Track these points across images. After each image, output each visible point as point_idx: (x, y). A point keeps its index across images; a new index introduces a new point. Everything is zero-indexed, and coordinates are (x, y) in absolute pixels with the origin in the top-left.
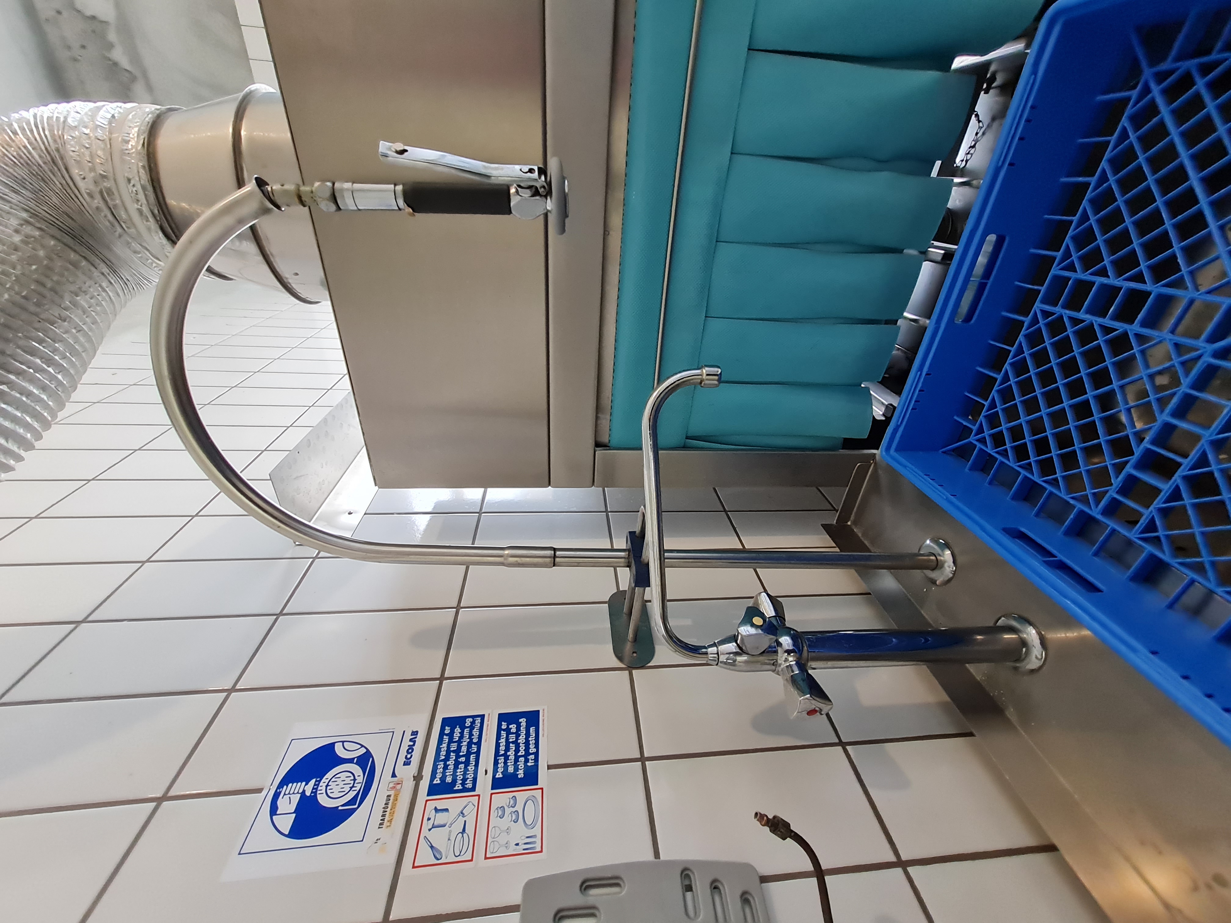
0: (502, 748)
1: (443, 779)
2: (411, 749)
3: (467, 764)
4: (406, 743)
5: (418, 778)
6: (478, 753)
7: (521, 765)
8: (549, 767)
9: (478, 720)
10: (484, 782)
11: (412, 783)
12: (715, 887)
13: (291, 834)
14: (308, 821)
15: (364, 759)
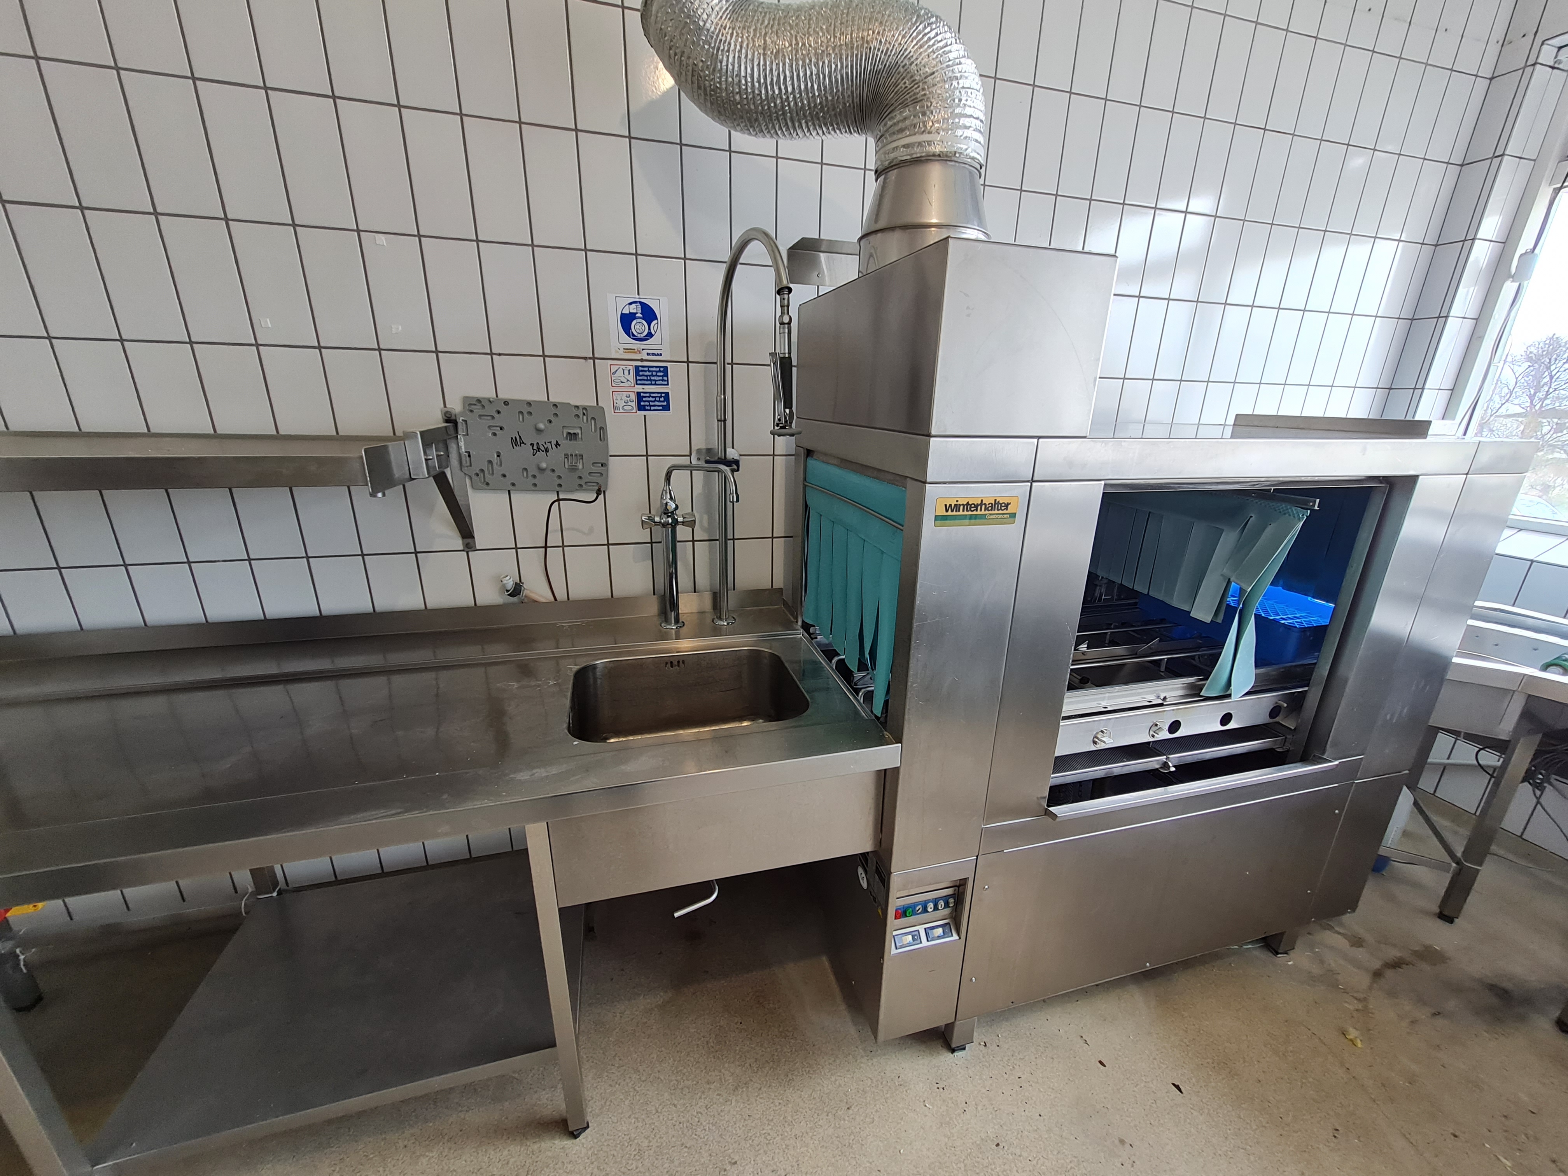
0: (653, 395)
1: (642, 371)
3: (647, 380)
5: (642, 360)
6: (651, 384)
7: (647, 404)
8: (645, 416)
9: (666, 383)
10: (639, 388)
13: (622, 314)
14: (626, 320)
15: (650, 335)
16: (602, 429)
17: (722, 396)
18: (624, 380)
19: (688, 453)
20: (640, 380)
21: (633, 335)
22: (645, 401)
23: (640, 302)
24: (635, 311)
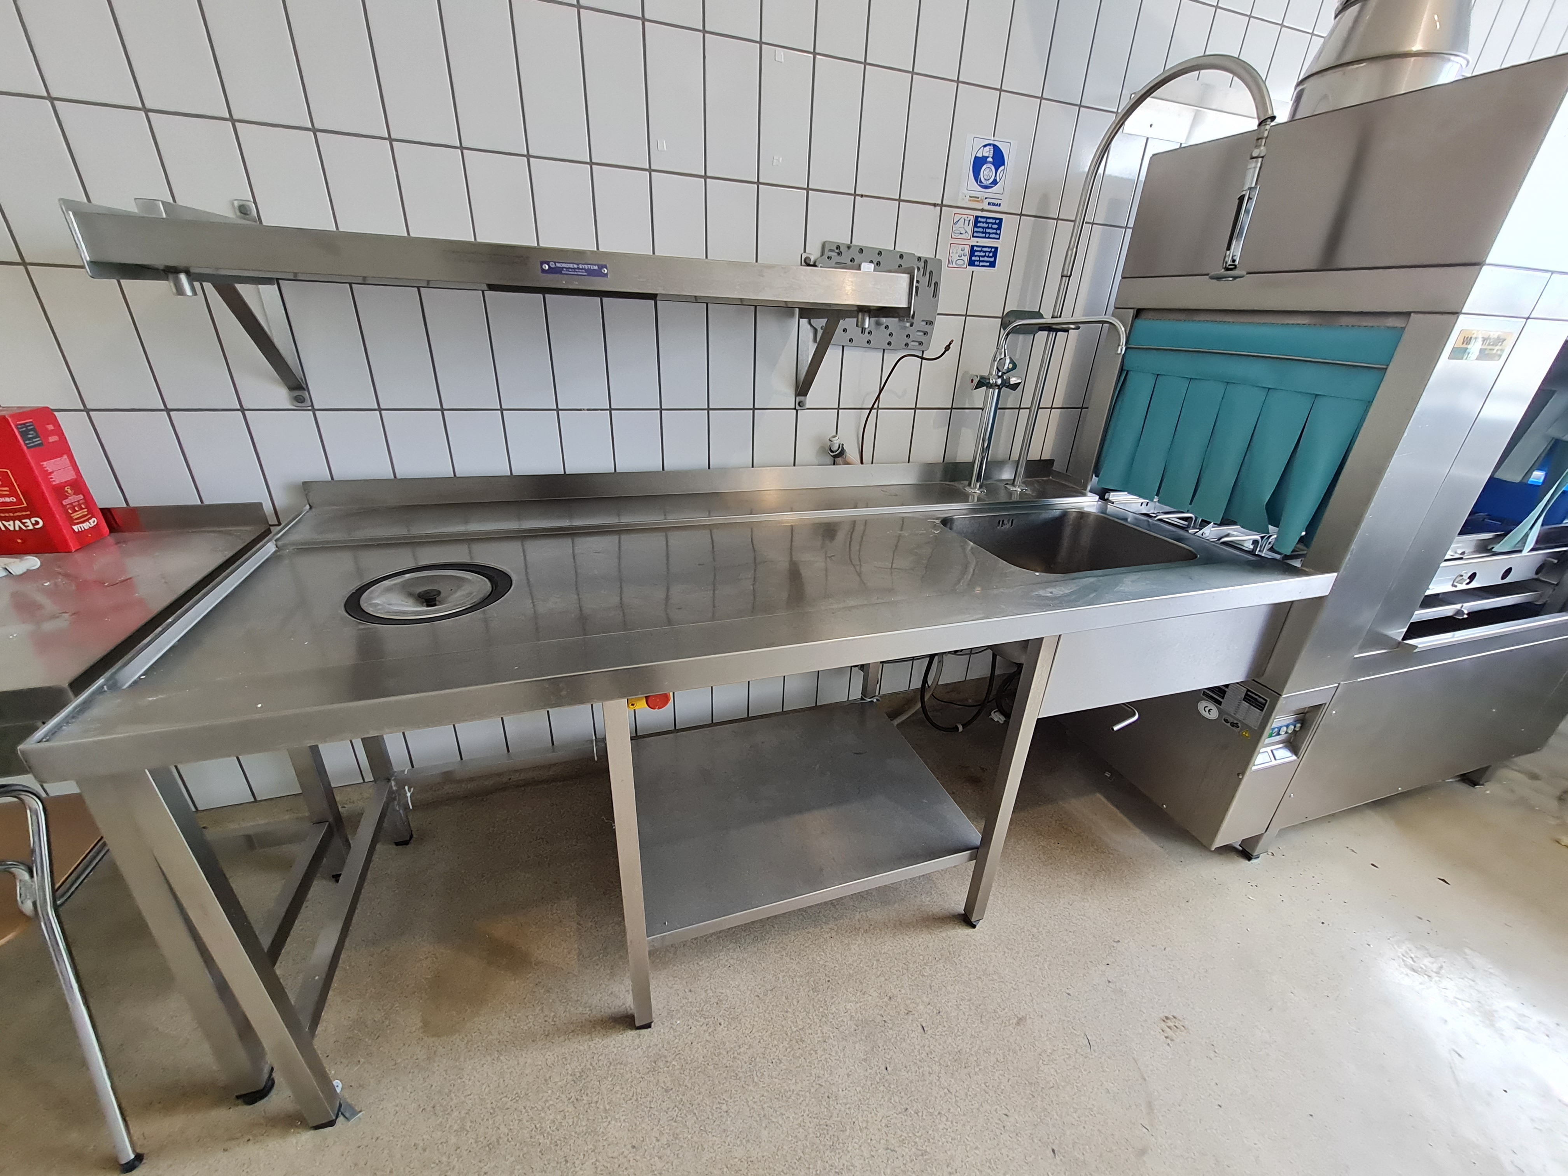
0: (984, 249)
1: (980, 222)
2: (994, 204)
3: (983, 233)
4: (996, 202)
5: (982, 210)
7: (977, 258)
9: (997, 236)
10: (974, 241)
11: (981, 208)
12: (925, 333)
13: (976, 157)
14: (978, 163)
15: (995, 182)
16: (936, 284)
17: (1075, 249)
18: (963, 232)
19: (1001, 315)
20: (977, 232)
21: (981, 182)
22: (976, 256)
23: (995, 147)
24: (986, 154)
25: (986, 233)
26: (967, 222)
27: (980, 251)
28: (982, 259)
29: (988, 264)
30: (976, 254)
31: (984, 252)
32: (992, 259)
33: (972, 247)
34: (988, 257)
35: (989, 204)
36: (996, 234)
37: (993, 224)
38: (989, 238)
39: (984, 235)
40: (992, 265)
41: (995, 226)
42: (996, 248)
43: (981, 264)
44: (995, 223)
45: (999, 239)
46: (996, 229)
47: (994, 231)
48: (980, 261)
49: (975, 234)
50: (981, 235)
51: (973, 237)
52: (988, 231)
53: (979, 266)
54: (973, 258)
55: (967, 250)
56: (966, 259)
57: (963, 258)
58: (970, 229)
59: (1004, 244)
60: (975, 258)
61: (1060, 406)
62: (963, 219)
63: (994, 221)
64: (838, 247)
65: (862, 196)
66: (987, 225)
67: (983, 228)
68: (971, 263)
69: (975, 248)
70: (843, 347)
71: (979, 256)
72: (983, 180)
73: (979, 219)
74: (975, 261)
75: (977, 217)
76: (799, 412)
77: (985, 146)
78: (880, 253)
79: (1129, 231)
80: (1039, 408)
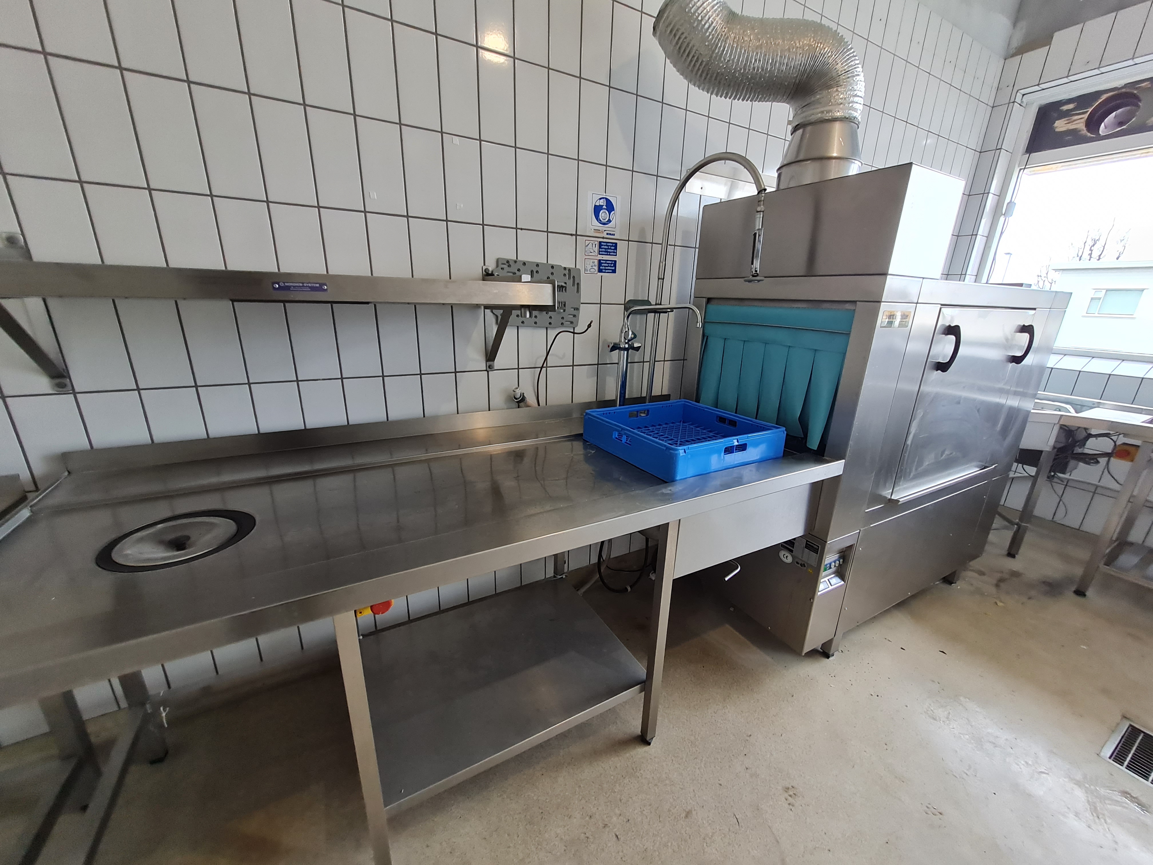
0: (607, 262)
1: (603, 245)
2: (610, 234)
4: (612, 233)
5: (603, 238)
6: (607, 255)
7: (604, 268)
8: (602, 276)
10: (600, 257)
11: (602, 236)
12: (574, 316)
13: (595, 205)
14: (597, 210)
15: (609, 221)
16: (578, 284)
17: (664, 262)
18: (592, 251)
19: (623, 303)
20: (601, 251)
21: (600, 220)
22: (603, 266)
23: (606, 199)
24: (602, 204)
25: (607, 252)
26: (594, 246)
27: (605, 263)
28: (606, 268)
29: (611, 271)
30: (603, 265)
31: (607, 263)
32: (613, 268)
33: (600, 261)
34: (611, 266)
35: (607, 234)
36: (614, 252)
37: (611, 246)
38: (610, 255)
39: (606, 253)
40: (614, 271)
41: (613, 248)
42: (615, 261)
43: (607, 271)
44: (612, 246)
45: (616, 255)
46: (614, 249)
47: (613, 251)
48: (606, 269)
49: (600, 253)
50: (604, 253)
51: (599, 254)
52: (609, 250)
53: (605, 272)
54: (601, 268)
55: (596, 263)
56: (596, 268)
57: (594, 267)
58: (596, 249)
59: (620, 258)
60: (602, 267)
61: (670, 359)
62: (591, 244)
63: (612, 245)
64: (508, 262)
65: (522, 229)
66: (607, 247)
67: (605, 249)
68: (600, 271)
69: (602, 261)
70: (518, 327)
71: (605, 266)
72: (601, 219)
73: (602, 243)
74: (602, 269)
75: (600, 242)
76: (490, 373)
77: (600, 199)
78: (537, 265)
79: (697, 250)
80: (655, 361)
